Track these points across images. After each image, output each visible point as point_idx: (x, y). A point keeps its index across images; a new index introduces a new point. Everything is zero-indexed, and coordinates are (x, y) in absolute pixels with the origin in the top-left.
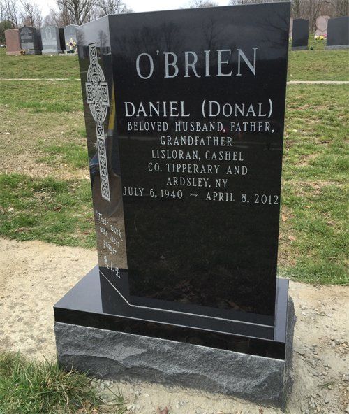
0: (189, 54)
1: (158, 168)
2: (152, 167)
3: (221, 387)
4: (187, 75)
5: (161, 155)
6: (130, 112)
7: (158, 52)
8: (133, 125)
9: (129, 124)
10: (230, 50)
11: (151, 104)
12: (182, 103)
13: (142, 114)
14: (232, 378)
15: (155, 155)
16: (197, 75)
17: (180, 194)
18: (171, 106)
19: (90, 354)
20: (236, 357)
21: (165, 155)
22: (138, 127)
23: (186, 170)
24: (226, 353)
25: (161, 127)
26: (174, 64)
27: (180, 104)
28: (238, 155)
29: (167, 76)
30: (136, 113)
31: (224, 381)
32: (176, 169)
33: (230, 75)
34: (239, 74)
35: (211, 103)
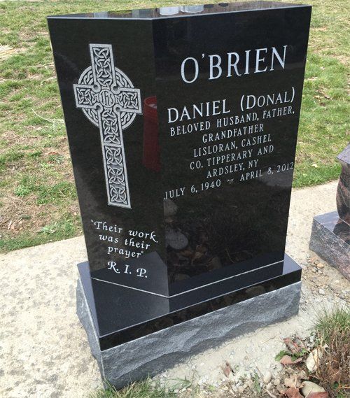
0: (232, 55)
1: (199, 165)
2: (193, 166)
3: (262, 323)
4: (229, 75)
5: (202, 152)
6: (173, 118)
7: (203, 55)
8: (176, 130)
9: (172, 130)
10: (266, 49)
11: (195, 106)
12: (224, 101)
13: (185, 117)
14: (267, 313)
15: (197, 153)
16: (238, 74)
17: (219, 183)
18: (214, 105)
19: (147, 361)
20: (271, 295)
21: (206, 151)
22: (181, 131)
23: (225, 160)
24: (263, 297)
25: (204, 127)
26: (218, 65)
27: (222, 103)
28: (267, 137)
29: (212, 77)
30: (179, 118)
31: (263, 318)
32: (216, 163)
33: (265, 70)
34: (272, 69)
35: (248, 97)
